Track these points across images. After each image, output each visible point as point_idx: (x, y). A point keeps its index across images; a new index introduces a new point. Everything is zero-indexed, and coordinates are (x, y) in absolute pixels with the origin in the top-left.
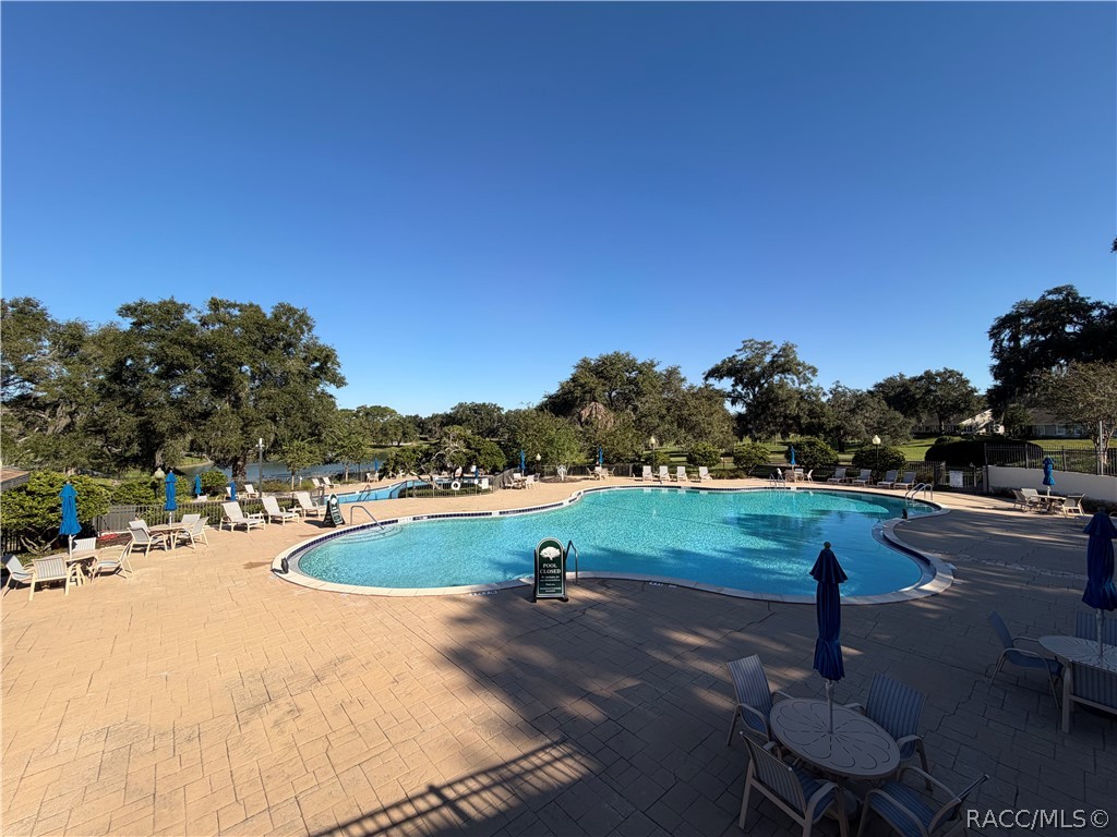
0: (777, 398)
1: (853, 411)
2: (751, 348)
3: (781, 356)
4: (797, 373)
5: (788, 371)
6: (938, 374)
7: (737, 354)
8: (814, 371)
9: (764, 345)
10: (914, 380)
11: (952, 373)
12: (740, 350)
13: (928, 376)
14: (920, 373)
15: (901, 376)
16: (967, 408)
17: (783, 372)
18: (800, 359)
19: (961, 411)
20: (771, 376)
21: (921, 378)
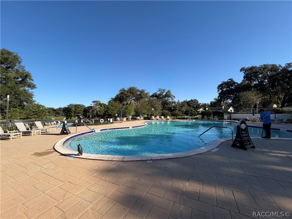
0: (167, 103)
1: (182, 107)
2: (160, 91)
3: (168, 93)
4: (171, 97)
5: (170, 97)
6: (194, 100)
7: (157, 92)
8: (174, 97)
9: (164, 90)
10: (189, 101)
11: (196, 100)
12: (158, 91)
13: (192, 100)
14: (190, 100)
15: (187, 100)
16: (199, 107)
17: (168, 97)
18: (172, 94)
19: (198, 108)
20: (165, 98)
21: (190, 101)
